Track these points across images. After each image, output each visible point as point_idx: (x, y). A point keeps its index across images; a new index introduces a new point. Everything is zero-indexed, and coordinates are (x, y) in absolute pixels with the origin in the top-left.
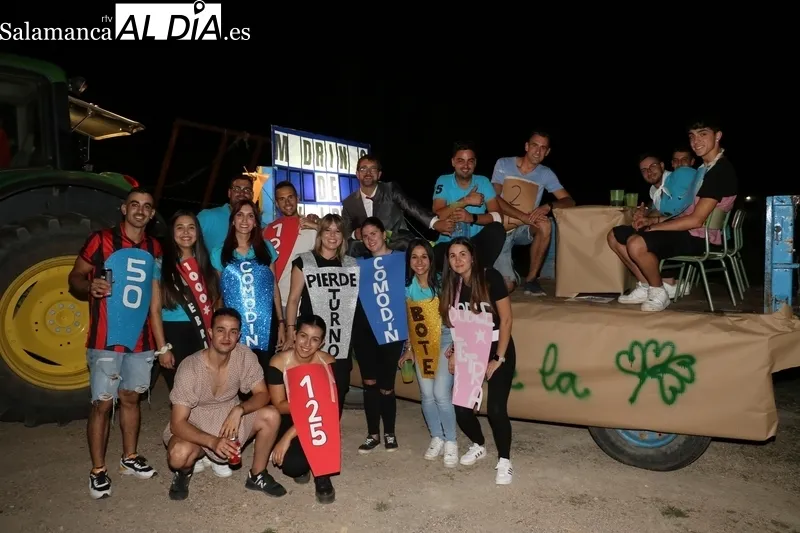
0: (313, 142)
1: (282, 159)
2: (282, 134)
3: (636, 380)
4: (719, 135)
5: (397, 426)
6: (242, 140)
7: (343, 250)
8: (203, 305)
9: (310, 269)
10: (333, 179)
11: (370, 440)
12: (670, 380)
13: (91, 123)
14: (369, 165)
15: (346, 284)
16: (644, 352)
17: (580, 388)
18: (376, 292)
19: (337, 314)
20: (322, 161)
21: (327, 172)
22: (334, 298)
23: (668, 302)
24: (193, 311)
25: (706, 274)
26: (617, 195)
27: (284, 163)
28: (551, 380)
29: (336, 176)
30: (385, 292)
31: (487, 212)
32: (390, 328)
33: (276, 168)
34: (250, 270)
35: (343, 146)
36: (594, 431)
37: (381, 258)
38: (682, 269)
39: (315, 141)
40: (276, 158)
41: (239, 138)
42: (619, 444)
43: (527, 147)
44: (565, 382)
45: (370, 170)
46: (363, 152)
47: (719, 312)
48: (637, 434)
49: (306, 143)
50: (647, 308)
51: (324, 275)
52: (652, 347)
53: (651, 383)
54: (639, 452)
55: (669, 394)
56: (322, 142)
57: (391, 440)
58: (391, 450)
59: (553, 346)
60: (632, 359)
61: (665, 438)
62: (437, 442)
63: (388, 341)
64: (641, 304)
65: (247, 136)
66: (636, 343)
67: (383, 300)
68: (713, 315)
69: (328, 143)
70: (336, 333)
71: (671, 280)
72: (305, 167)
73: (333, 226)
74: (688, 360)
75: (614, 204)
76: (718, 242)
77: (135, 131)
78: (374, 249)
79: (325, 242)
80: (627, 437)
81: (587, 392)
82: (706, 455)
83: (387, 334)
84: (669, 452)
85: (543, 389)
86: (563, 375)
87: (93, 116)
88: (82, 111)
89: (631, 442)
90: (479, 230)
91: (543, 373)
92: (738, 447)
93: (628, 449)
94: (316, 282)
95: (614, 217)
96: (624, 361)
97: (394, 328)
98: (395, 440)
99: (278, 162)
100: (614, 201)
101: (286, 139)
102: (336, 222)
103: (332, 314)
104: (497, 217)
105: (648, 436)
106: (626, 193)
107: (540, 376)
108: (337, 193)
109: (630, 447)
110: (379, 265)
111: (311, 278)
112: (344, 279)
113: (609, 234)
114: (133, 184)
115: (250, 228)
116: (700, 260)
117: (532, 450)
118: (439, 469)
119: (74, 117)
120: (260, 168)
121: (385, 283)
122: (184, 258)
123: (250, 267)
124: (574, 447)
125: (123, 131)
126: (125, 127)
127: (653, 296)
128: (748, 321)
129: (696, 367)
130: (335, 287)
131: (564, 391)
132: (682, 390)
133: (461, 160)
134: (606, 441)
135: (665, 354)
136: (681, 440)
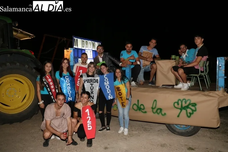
0: (85, 41)
1: (76, 46)
2: (76, 39)
3: (179, 111)
4: (203, 40)
5: (110, 124)
6: (64, 40)
7: (95, 72)
8: (52, 89)
9: (85, 78)
10: (91, 52)
11: (102, 128)
12: (189, 111)
13: (20, 35)
14: (100, 48)
15: (96, 82)
16: (182, 102)
17: (163, 113)
18: (105, 85)
19: (93, 91)
20: (87, 46)
21: (89, 50)
22: (92, 86)
23: (189, 88)
24: (49, 90)
25: (200, 80)
26: (173, 57)
27: (76, 47)
28: (155, 110)
29: (92, 51)
30: (108, 85)
31: (136, 61)
32: (110, 95)
33: (74, 48)
34: (68, 78)
35: (93, 42)
36: (167, 125)
37: (106, 75)
38: (192, 78)
39: (85, 40)
40: (74, 45)
41: (63, 40)
42: (174, 129)
43: (150, 43)
44: (159, 111)
45: (100, 50)
46: (99, 44)
47: (203, 91)
48: (179, 126)
49: (83, 41)
50: (183, 89)
51: (89, 80)
52: (184, 101)
53: (184, 111)
54: (180, 131)
55: (189, 115)
56: (88, 41)
57: (108, 128)
58: (108, 131)
59: (155, 100)
60: (178, 104)
61: (187, 127)
62: (122, 128)
63: (109, 99)
64: (181, 88)
65: (65, 39)
66: (180, 100)
67: (107, 87)
68: (201, 92)
69: (89, 41)
70: (92, 96)
71: (189, 81)
72: (83, 48)
73: (92, 66)
74: (194, 105)
75: (172, 59)
76: (203, 70)
77: (32, 37)
78: (104, 72)
79: (90, 70)
80: (176, 127)
81: (165, 114)
82: (199, 132)
83: (109, 97)
84: (189, 131)
85: (153, 113)
86: (158, 109)
87: (20, 33)
88: (17, 31)
89: (178, 128)
90: (133, 67)
91: (152, 108)
92: (208, 129)
93: (176, 130)
94: (86, 82)
95: (173, 63)
96: (176, 105)
97: (111, 95)
98: (109, 128)
99: (75, 47)
100: (173, 58)
101: (77, 40)
102: (93, 64)
103: (91, 91)
104: (138, 63)
105: (182, 126)
106: (176, 56)
107: (151, 109)
108: (92, 56)
109: (178, 130)
110: (106, 76)
111: (85, 81)
112: (95, 81)
113: (171, 68)
114: (32, 53)
115: (67, 67)
116: (198, 76)
117: (149, 130)
118: (122, 137)
119: (14, 33)
120: (70, 48)
121: (108, 82)
122: (47, 75)
123: (68, 77)
124: (161, 130)
125: (29, 37)
126: (30, 36)
127: (184, 86)
128: (212, 93)
129: (197, 107)
130: (92, 83)
131: (158, 114)
132: (193, 113)
133: (128, 47)
134: (171, 128)
135: (188, 103)
136: (192, 127)
